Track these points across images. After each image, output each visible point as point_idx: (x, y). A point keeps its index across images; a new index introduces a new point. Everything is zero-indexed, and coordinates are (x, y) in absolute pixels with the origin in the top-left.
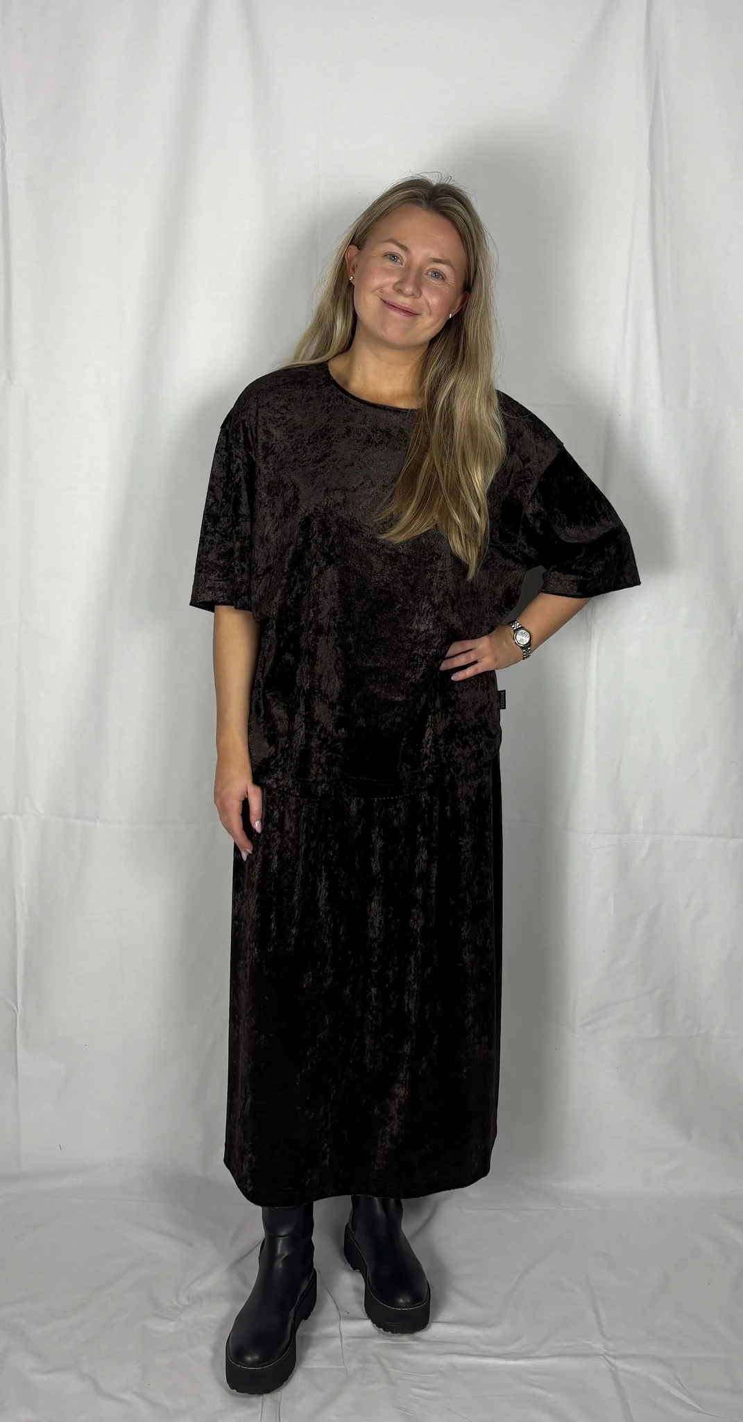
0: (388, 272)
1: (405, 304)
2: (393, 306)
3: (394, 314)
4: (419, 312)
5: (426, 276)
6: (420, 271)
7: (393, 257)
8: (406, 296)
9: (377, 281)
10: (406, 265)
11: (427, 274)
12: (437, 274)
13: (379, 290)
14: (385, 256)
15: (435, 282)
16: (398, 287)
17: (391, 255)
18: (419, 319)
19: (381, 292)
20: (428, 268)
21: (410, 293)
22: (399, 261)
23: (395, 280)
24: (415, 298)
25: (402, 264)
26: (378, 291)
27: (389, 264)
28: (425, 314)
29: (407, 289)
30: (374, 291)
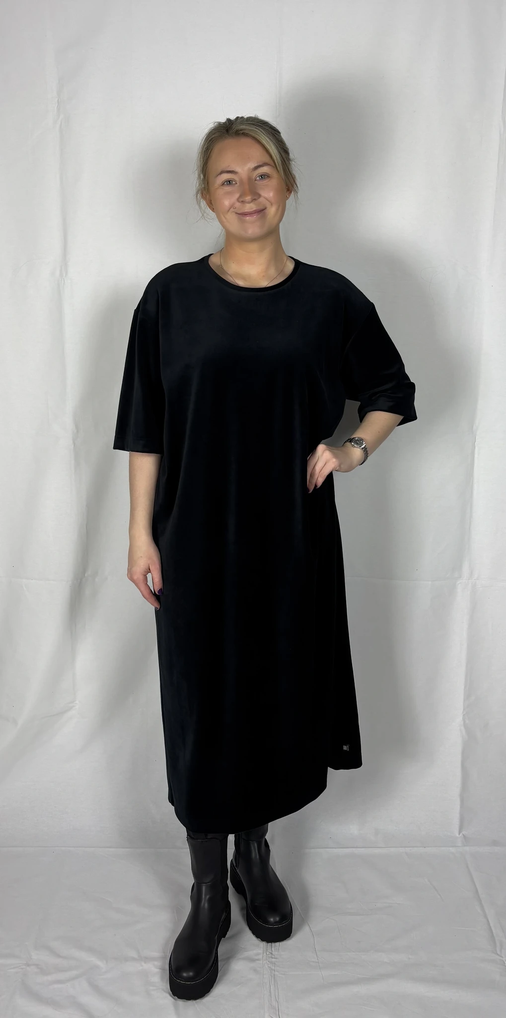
0: (231, 193)
3: (248, 218)
4: (263, 208)
5: (256, 182)
6: (250, 179)
9: (227, 203)
10: (239, 183)
11: (256, 180)
12: (263, 176)
14: (223, 184)
16: (242, 200)
17: (227, 181)
19: (234, 209)
20: (254, 175)
24: (256, 201)
26: (232, 209)
29: (247, 198)
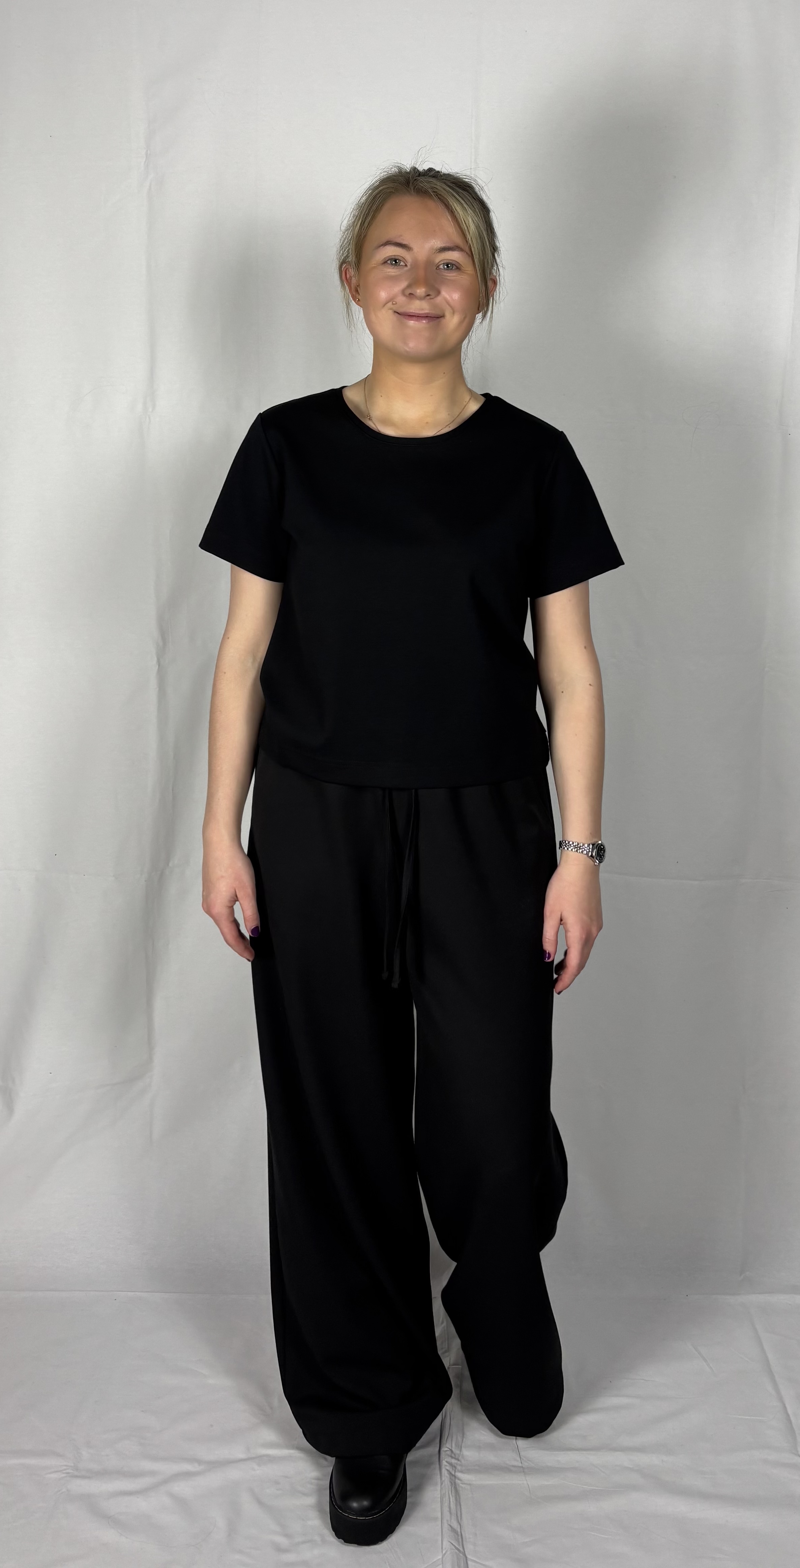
0: (394, 279)
1: (423, 309)
2: (411, 316)
3: (412, 323)
4: (439, 313)
6: (428, 265)
7: (395, 261)
8: (421, 299)
9: (385, 292)
10: (411, 265)
11: (437, 268)
12: (449, 266)
13: (391, 303)
15: (452, 275)
16: (408, 292)
18: (443, 321)
19: (393, 304)
21: (423, 294)
22: (402, 263)
23: (404, 284)
24: (431, 299)
25: (406, 265)
26: (390, 305)
27: (391, 271)
28: (448, 315)
29: (418, 291)
30: (384, 306)
